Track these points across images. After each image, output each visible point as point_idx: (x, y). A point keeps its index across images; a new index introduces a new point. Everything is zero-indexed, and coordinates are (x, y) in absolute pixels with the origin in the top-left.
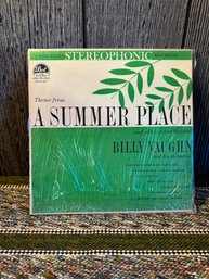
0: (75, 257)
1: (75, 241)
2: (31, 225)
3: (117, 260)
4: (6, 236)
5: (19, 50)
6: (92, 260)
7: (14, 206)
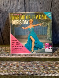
0: (23, 62)
1: (24, 59)
2: (13, 56)
3: (34, 63)
4: (6, 58)
5: (8, 12)
6: (28, 63)
7: (8, 51)
